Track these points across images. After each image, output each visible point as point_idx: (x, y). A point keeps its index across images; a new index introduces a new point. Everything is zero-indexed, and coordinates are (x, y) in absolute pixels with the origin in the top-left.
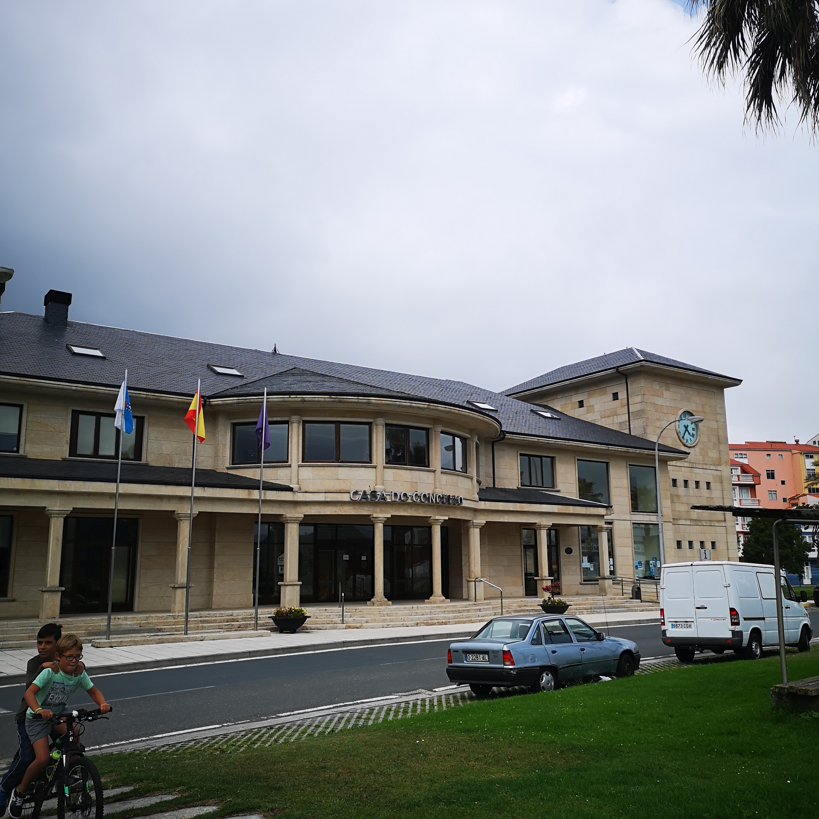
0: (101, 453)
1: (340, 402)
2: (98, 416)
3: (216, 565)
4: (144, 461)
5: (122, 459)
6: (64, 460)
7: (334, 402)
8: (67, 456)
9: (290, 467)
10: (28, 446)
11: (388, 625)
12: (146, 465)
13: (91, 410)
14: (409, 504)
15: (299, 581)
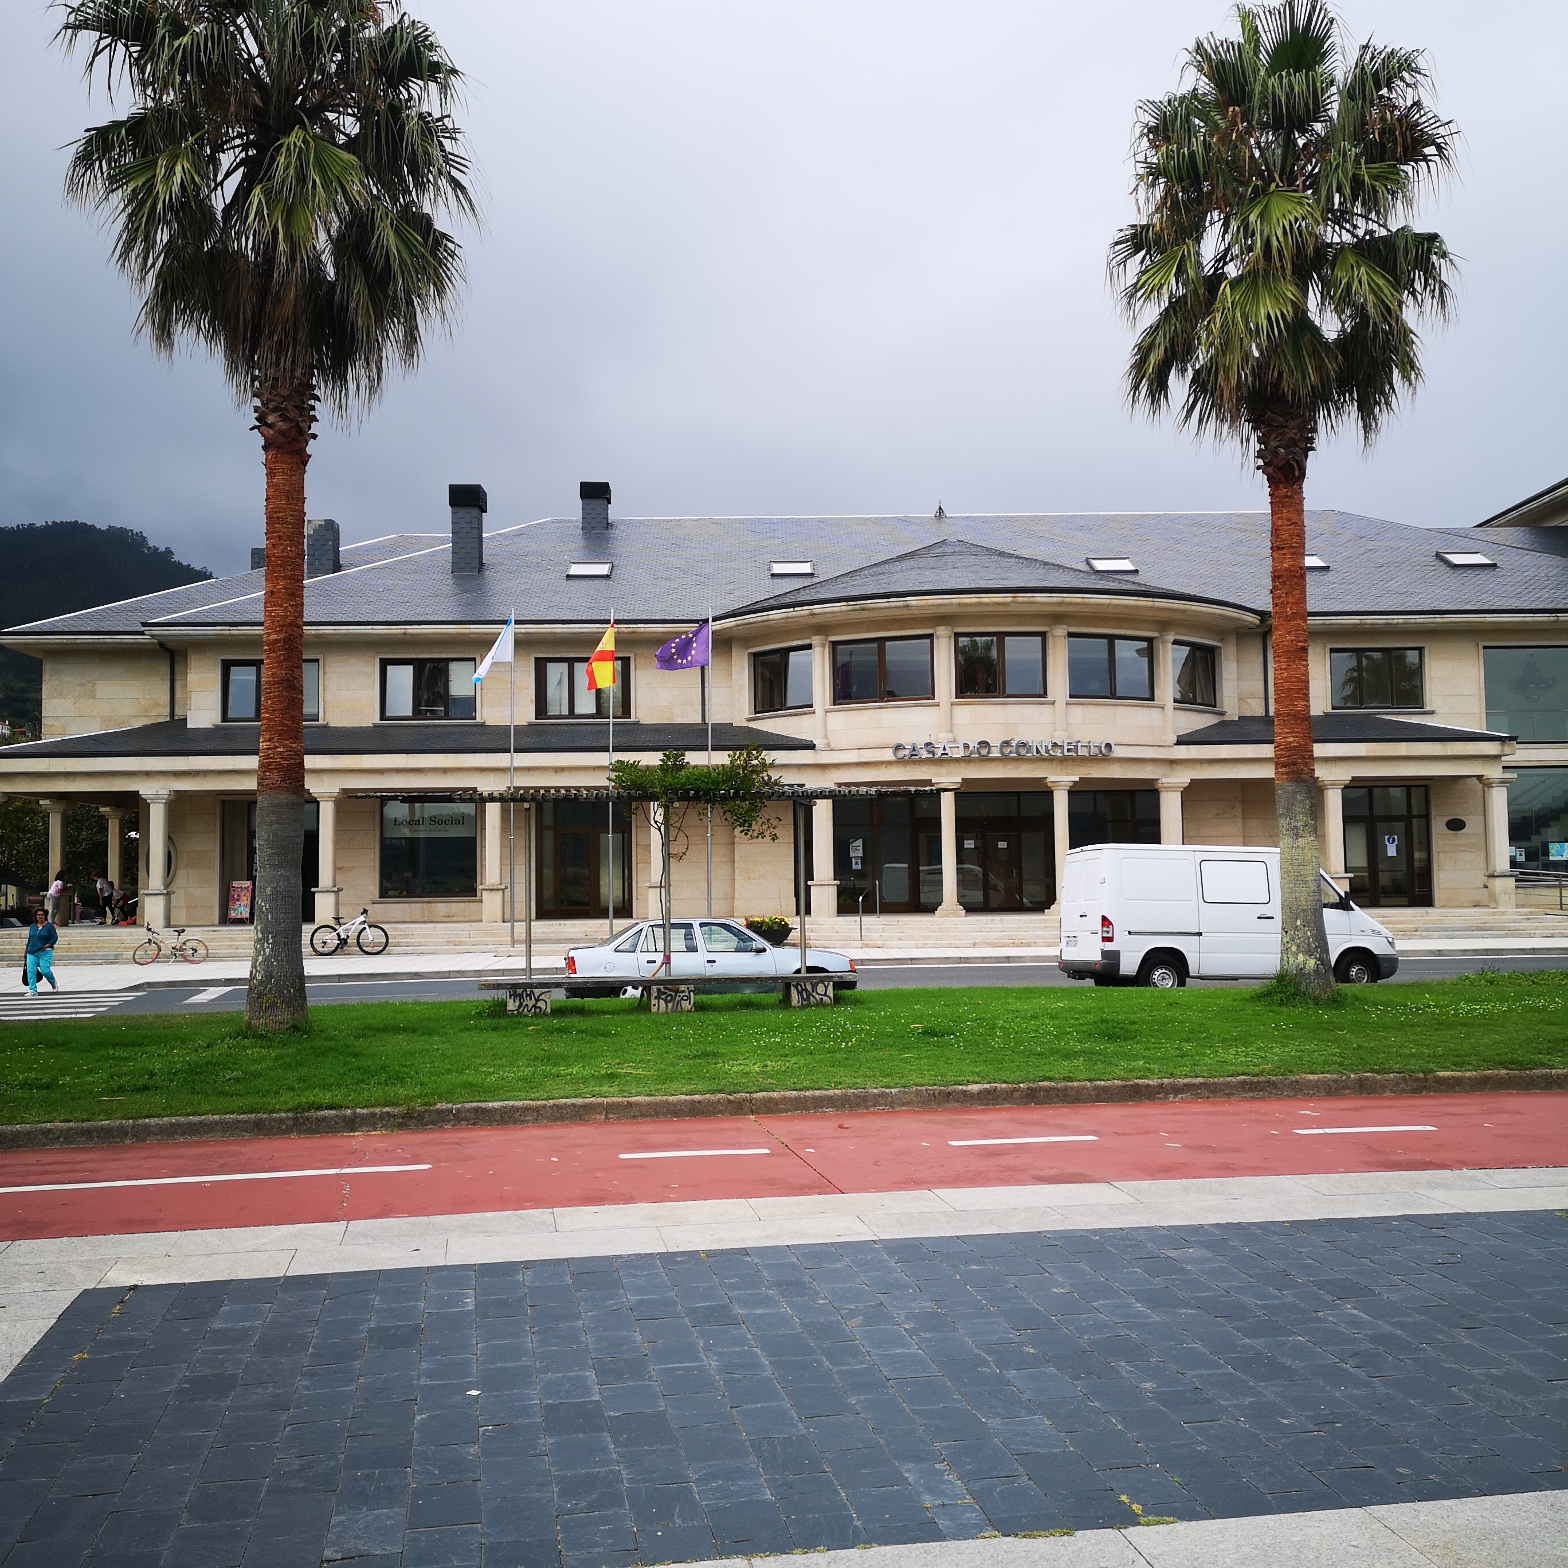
0: (578, 711)
1: (863, 610)
2: (571, 662)
3: (737, 858)
4: (633, 719)
5: (614, 718)
6: (530, 725)
7: (854, 610)
8: (533, 719)
9: (814, 713)
10: (485, 710)
11: (926, 944)
12: (637, 723)
13: (558, 656)
14: (994, 759)
15: (835, 880)
